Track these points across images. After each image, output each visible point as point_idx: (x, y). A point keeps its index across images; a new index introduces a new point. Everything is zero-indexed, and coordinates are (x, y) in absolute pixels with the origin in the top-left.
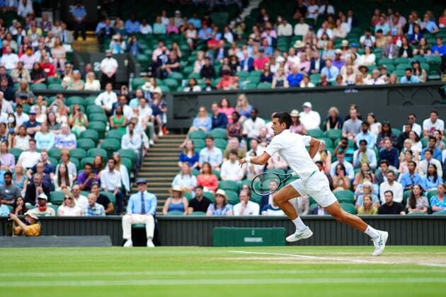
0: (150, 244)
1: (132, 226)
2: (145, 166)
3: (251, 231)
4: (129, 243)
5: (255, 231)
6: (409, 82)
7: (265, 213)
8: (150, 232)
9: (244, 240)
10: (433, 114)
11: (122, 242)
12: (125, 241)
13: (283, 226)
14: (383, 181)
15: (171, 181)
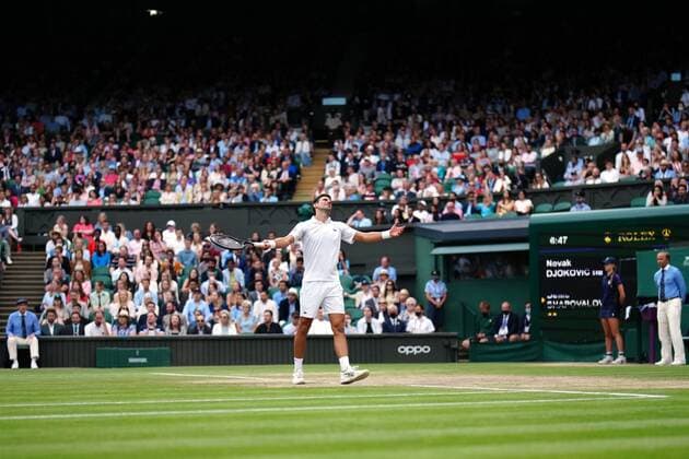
0: (34, 365)
1: (18, 346)
2: (4, 284)
3: (135, 351)
4: (15, 365)
5: (140, 351)
7: (143, 333)
8: (35, 352)
9: (128, 360)
11: (8, 364)
12: (12, 362)
13: (166, 346)
14: (256, 299)
15: (41, 300)
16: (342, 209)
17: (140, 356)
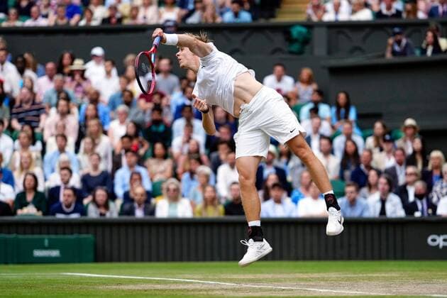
3: (43, 240)
5: (50, 240)
6: (238, 21)
9: (32, 253)
10: (279, 69)
13: (87, 233)
16: (350, 34)
17: (51, 247)
